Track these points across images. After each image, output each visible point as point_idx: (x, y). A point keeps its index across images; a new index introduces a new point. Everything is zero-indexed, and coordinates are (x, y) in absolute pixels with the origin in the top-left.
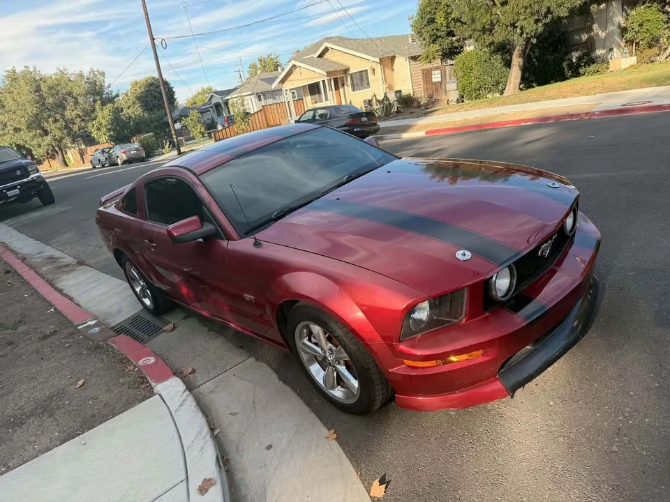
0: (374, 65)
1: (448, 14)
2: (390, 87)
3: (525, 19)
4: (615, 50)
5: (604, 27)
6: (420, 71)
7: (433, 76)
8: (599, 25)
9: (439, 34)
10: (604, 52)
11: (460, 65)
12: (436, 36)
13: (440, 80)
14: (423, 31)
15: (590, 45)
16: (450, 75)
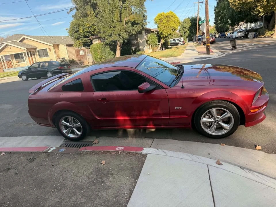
0: (50, 47)
1: (84, 29)
2: (58, 56)
3: (123, 33)
4: (146, 47)
5: (141, 39)
6: (74, 50)
7: (80, 53)
8: (140, 39)
9: (81, 36)
10: (142, 47)
11: (93, 49)
12: (80, 37)
13: (83, 54)
14: (74, 35)
15: (138, 45)
16: (88, 52)
